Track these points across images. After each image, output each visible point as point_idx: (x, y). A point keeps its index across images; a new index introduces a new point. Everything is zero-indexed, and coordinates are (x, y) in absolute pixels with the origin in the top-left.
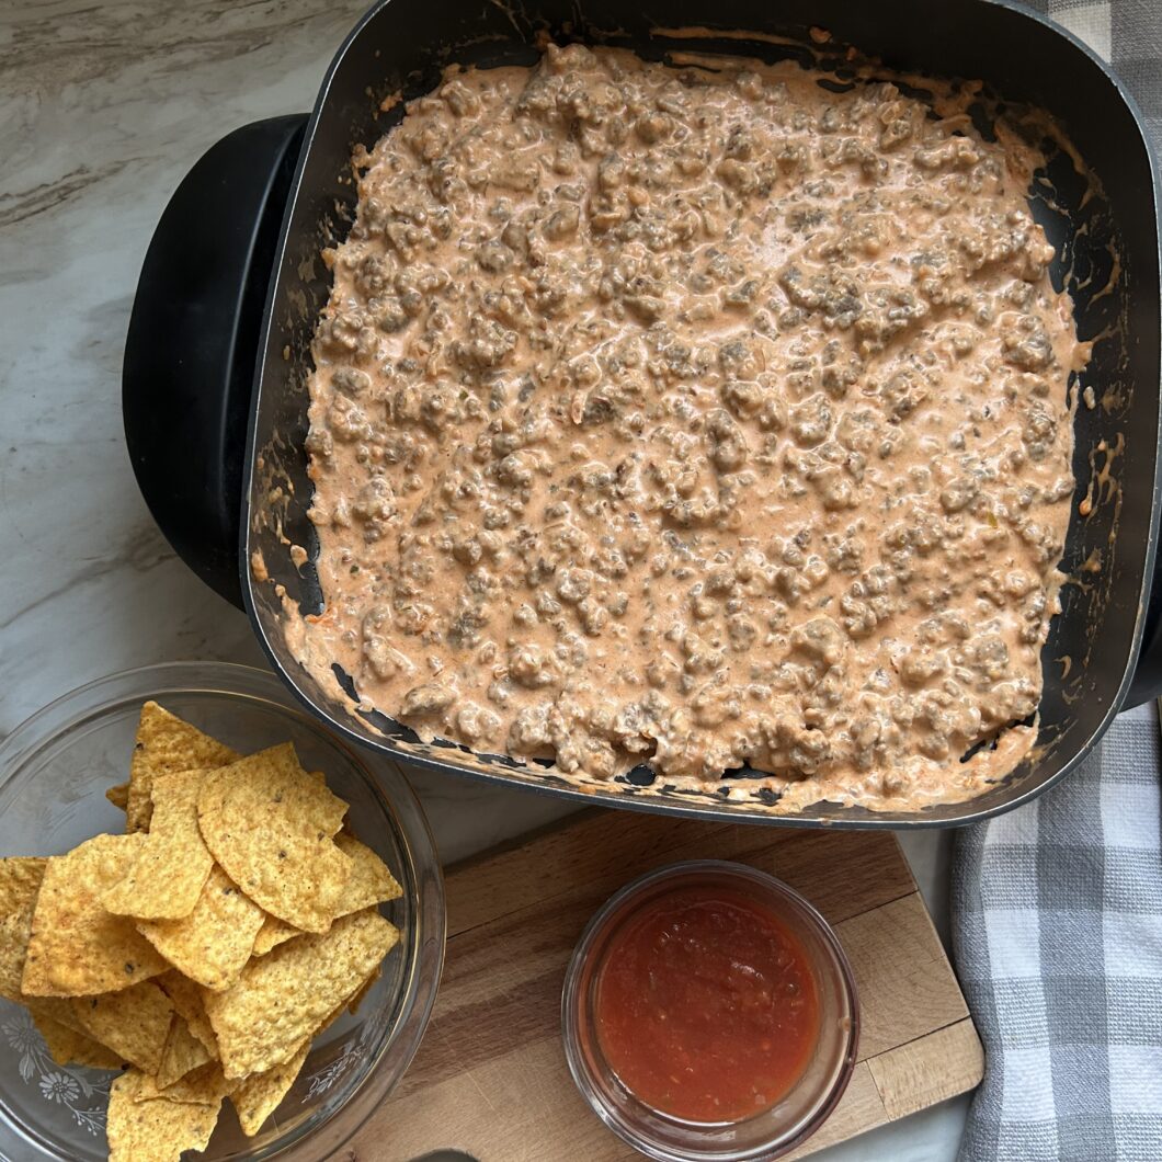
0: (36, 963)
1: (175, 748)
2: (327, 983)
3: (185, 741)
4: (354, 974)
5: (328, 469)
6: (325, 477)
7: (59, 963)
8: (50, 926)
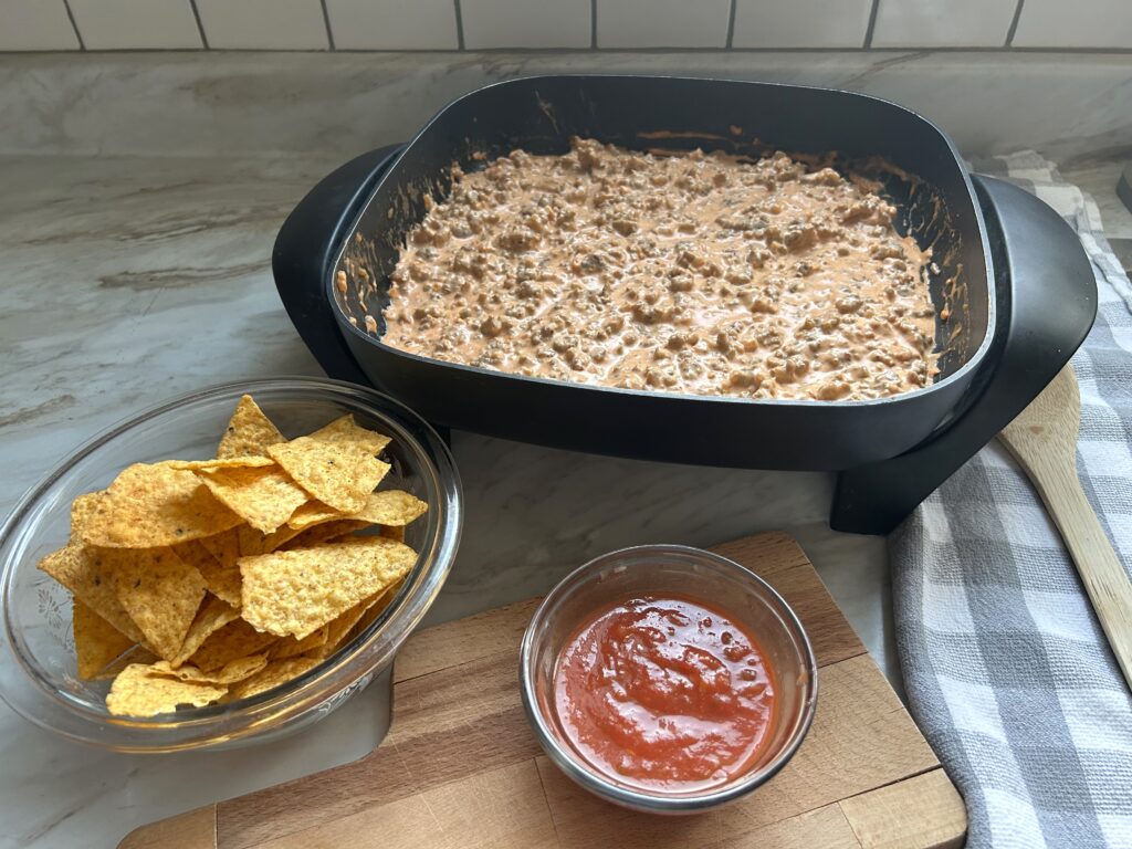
0: (101, 517)
1: (257, 440)
2: (352, 577)
3: (266, 435)
4: (375, 577)
5: (403, 292)
6: (400, 297)
7: (121, 521)
8: (124, 493)
